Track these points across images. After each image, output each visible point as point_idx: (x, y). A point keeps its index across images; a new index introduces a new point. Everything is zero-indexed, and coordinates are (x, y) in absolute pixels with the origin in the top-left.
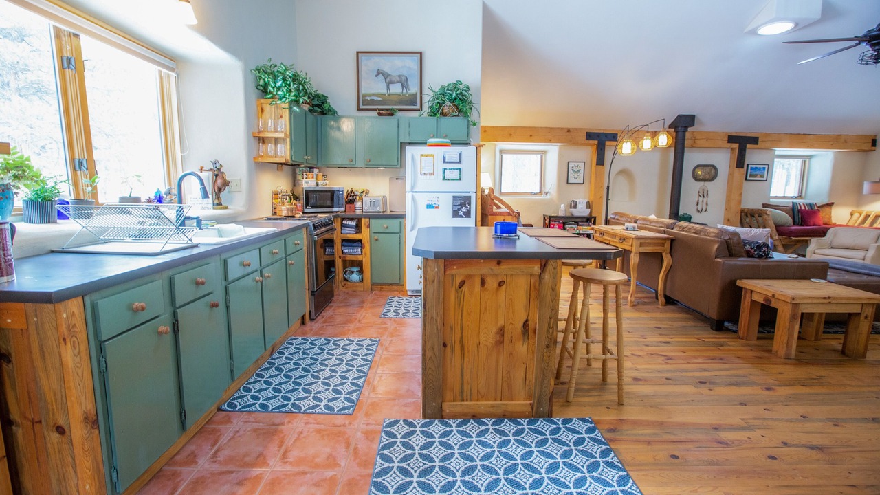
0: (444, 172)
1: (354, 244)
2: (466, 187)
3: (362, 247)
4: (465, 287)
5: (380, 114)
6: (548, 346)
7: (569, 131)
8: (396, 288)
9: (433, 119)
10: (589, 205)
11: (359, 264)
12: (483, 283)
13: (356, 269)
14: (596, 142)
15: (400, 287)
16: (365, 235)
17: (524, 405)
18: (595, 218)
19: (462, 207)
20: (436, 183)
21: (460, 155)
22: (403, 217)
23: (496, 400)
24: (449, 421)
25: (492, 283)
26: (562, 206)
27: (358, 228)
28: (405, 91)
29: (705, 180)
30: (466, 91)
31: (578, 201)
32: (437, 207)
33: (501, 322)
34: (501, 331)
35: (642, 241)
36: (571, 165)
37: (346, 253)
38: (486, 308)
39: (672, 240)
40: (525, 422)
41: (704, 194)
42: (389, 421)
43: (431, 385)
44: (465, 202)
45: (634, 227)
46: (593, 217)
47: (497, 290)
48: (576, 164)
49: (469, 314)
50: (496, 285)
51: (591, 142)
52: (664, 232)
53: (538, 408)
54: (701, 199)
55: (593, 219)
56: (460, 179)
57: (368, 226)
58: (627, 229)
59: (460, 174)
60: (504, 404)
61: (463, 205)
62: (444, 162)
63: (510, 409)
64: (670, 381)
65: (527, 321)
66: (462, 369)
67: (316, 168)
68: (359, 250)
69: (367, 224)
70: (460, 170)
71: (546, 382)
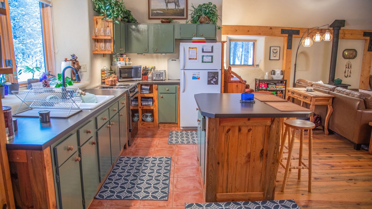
0: (203, 58)
1: (148, 100)
2: (216, 66)
3: (153, 102)
4: (230, 132)
7: (271, 28)
8: (173, 125)
9: (195, 25)
11: (151, 111)
13: (149, 114)
14: (287, 35)
15: (176, 125)
16: (155, 95)
19: (213, 79)
20: (197, 64)
21: (212, 47)
22: (178, 84)
25: (244, 130)
26: (267, 74)
27: (151, 91)
28: (177, 7)
29: (349, 58)
30: (214, 8)
31: (276, 70)
32: (199, 78)
33: (249, 151)
34: (249, 155)
36: (272, 49)
37: (144, 105)
38: (241, 144)
39: (333, 98)
41: (348, 66)
44: (215, 75)
45: (311, 90)
46: (285, 80)
48: (275, 48)
49: (232, 146)
50: (247, 131)
51: (284, 35)
52: (329, 93)
54: (347, 70)
55: (284, 82)
56: (212, 62)
57: (157, 89)
58: (307, 91)
59: (212, 59)
61: (214, 77)
62: (203, 51)
64: (334, 179)
65: (262, 150)
67: (124, 54)
68: (151, 103)
69: (156, 88)
70: (212, 56)
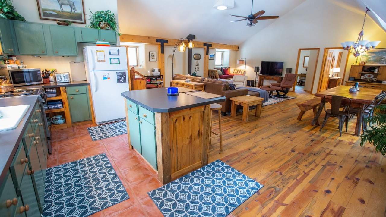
0: (111, 60)
1: (57, 103)
2: (123, 67)
3: (63, 104)
4: (177, 122)
5: (59, 24)
6: (206, 138)
7: (149, 38)
8: (87, 122)
9: (95, 30)
10: (159, 71)
11: (62, 114)
12: (184, 119)
13: (59, 117)
14: (160, 43)
15: (90, 122)
16: (63, 96)
17: (199, 163)
18: (163, 76)
19: (121, 78)
20: (106, 66)
21: (118, 51)
22: (89, 84)
23: (189, 165)
24: (175, 181)
25: (187, 118)
26: (149, 71)
27: (58, 93)
28: (73, 11)
29: (197, 60)
30: (112, 16)
31: (155, 69)
32: (109, 78)
33: (191, 134)
34: (191, 137)
35: (196, 86)
36: (150, 53)
37: (52, 109)
38: (185, 129)
39: (205, 85)
40: (201, 169)
41: (197, 65)
42: (151, 193)
43: (166, 169)
44: (123, 75)
45: (189, 81)
46: (162, 76)
47: (189, 120)
48: (153, 53)
49: (179, 133)
50: (189, 118)
51: (158, 43)
52: (201, 82)
53: (204, 162)
54: (197, 66)
55: (162, 77)
56: (119, 64)
57: (66, 91)
58: (187, 82)
59: (119, 61)
60: (193, 166)
61: (122, 76)
62: (110, 55)
63: (195, 167)
65: (199, 130)
66: (177, 158)
67: (14, 56)
68: (61, 106)
69: (64, 90)
70: (119, 59)
71: (206, 152)
